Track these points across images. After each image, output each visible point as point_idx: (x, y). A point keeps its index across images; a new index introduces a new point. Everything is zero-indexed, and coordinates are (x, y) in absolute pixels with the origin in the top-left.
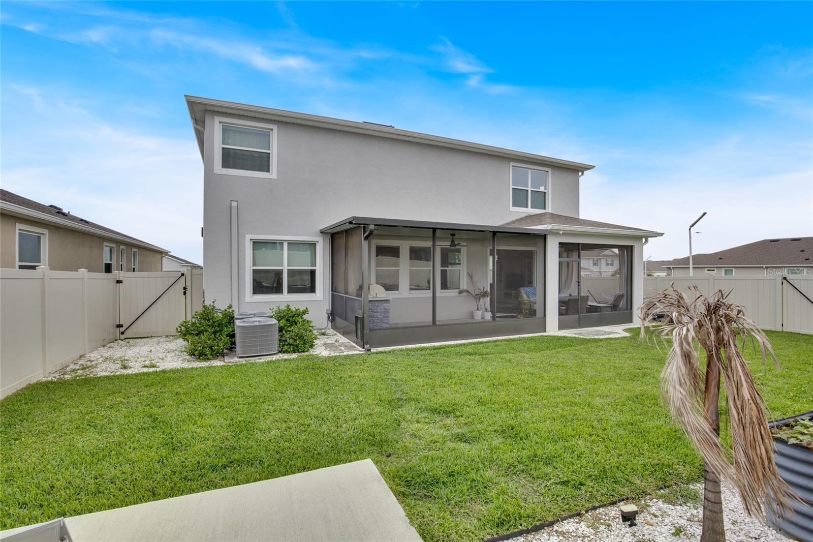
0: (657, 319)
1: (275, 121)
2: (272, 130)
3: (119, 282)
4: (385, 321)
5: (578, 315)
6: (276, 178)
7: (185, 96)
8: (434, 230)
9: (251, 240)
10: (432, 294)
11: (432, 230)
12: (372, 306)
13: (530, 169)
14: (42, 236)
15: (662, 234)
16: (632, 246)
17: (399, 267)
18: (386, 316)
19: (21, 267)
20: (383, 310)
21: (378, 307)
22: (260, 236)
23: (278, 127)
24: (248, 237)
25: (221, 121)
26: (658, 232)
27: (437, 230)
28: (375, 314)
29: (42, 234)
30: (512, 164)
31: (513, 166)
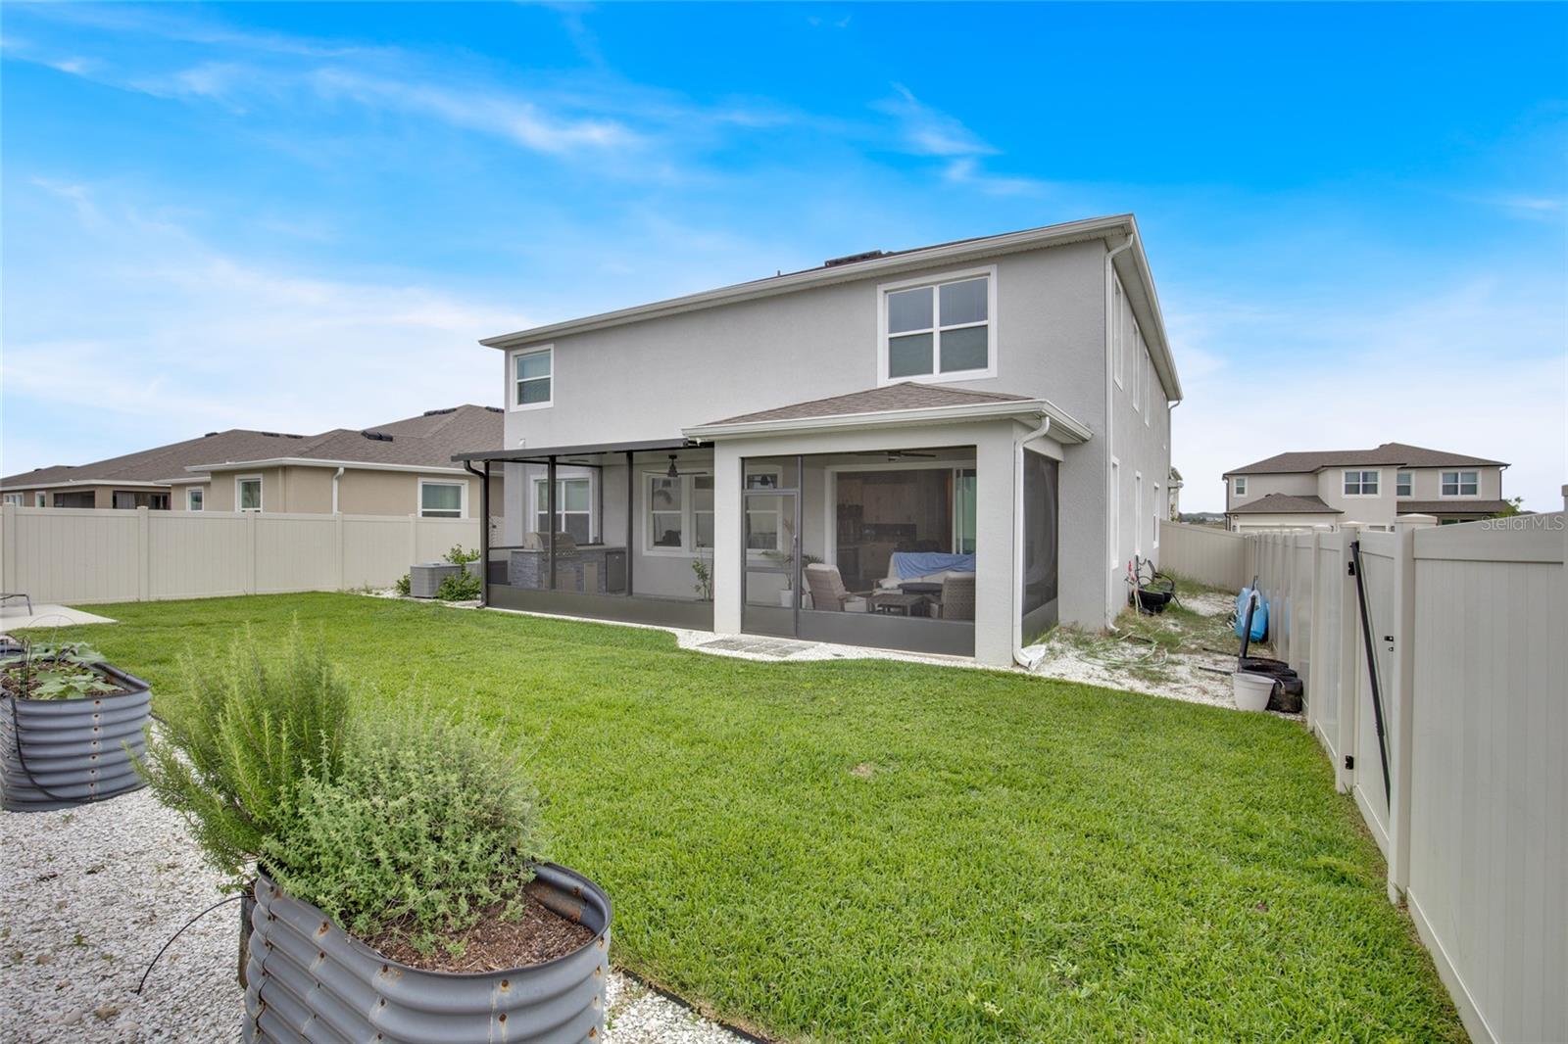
13: (936, 283)
31: (885, 292)
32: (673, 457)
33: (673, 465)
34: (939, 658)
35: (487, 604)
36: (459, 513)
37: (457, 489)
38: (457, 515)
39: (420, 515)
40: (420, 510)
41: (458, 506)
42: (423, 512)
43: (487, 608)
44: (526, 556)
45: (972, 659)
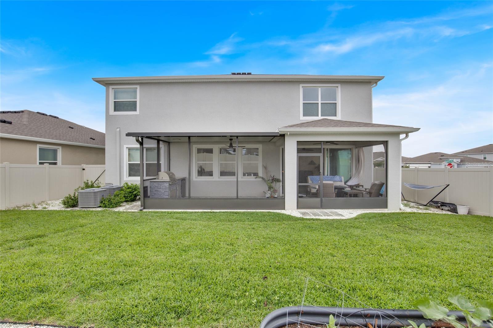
0: (440, 207)
1: (138, 83)
2: (137, 88)
3: (84, 169)
4: (165, 194)
5: (320, 199)
6: (139, 114)
7: (92, 78)
8: (189, 137)
9: (127, 148)
10: (236, 179)
11: (188, 137)
12: (157, 184)
13: (320, 87)
14: (58, 149)
15: (418, 129)
16: (387, 141)
17: (212, 161)
18: (166, 191)
19: (40, 163)
20: (164, 187)
21: (161, 185)
22: (130, 145)
23: (140, 86)
24: (125, 146)
25: (113, 88)
26: (415, 127)
27: (191, 137)
28: (159, 190)
29: (58, 148)
30: (301, 85)
31: (302, 87)
32: (231, 140)
33: (231, 143)
34: (376, 210)
35: (144, 208)
36: (56, 163)
37: (55, 151)
38: (55, 164)
39: (38, 163)
40: (38, 161)
41: (55, 159)
42: (39, 162)
43: (145, 210)
44: (162, 183)
45: (387, 209)
